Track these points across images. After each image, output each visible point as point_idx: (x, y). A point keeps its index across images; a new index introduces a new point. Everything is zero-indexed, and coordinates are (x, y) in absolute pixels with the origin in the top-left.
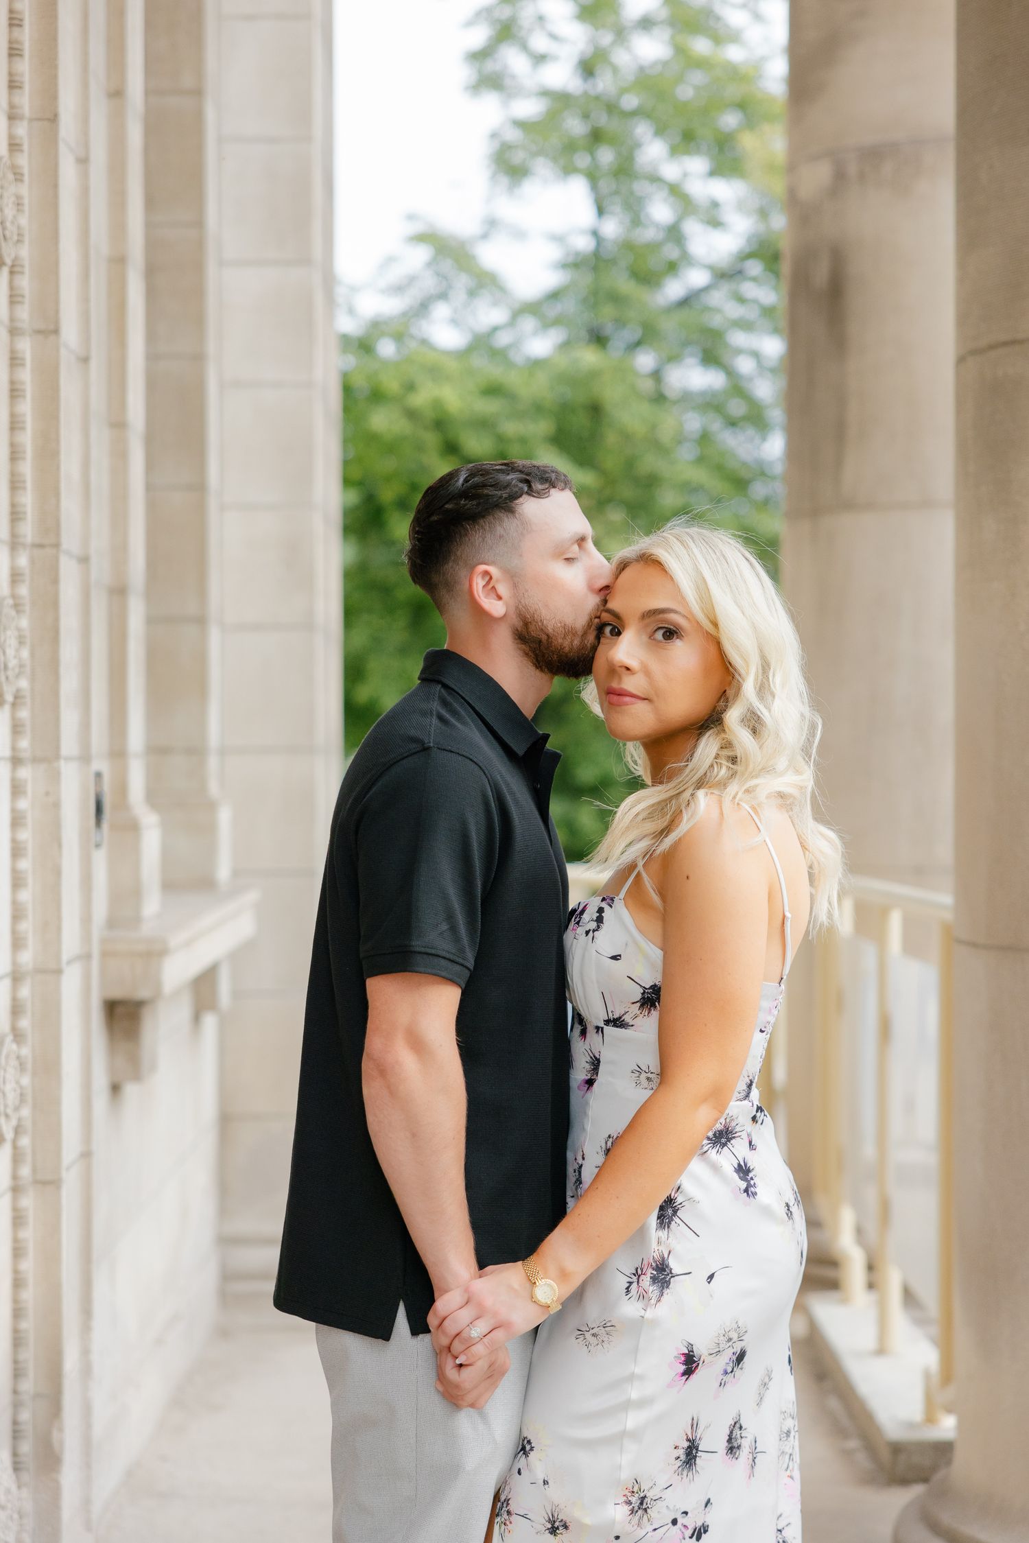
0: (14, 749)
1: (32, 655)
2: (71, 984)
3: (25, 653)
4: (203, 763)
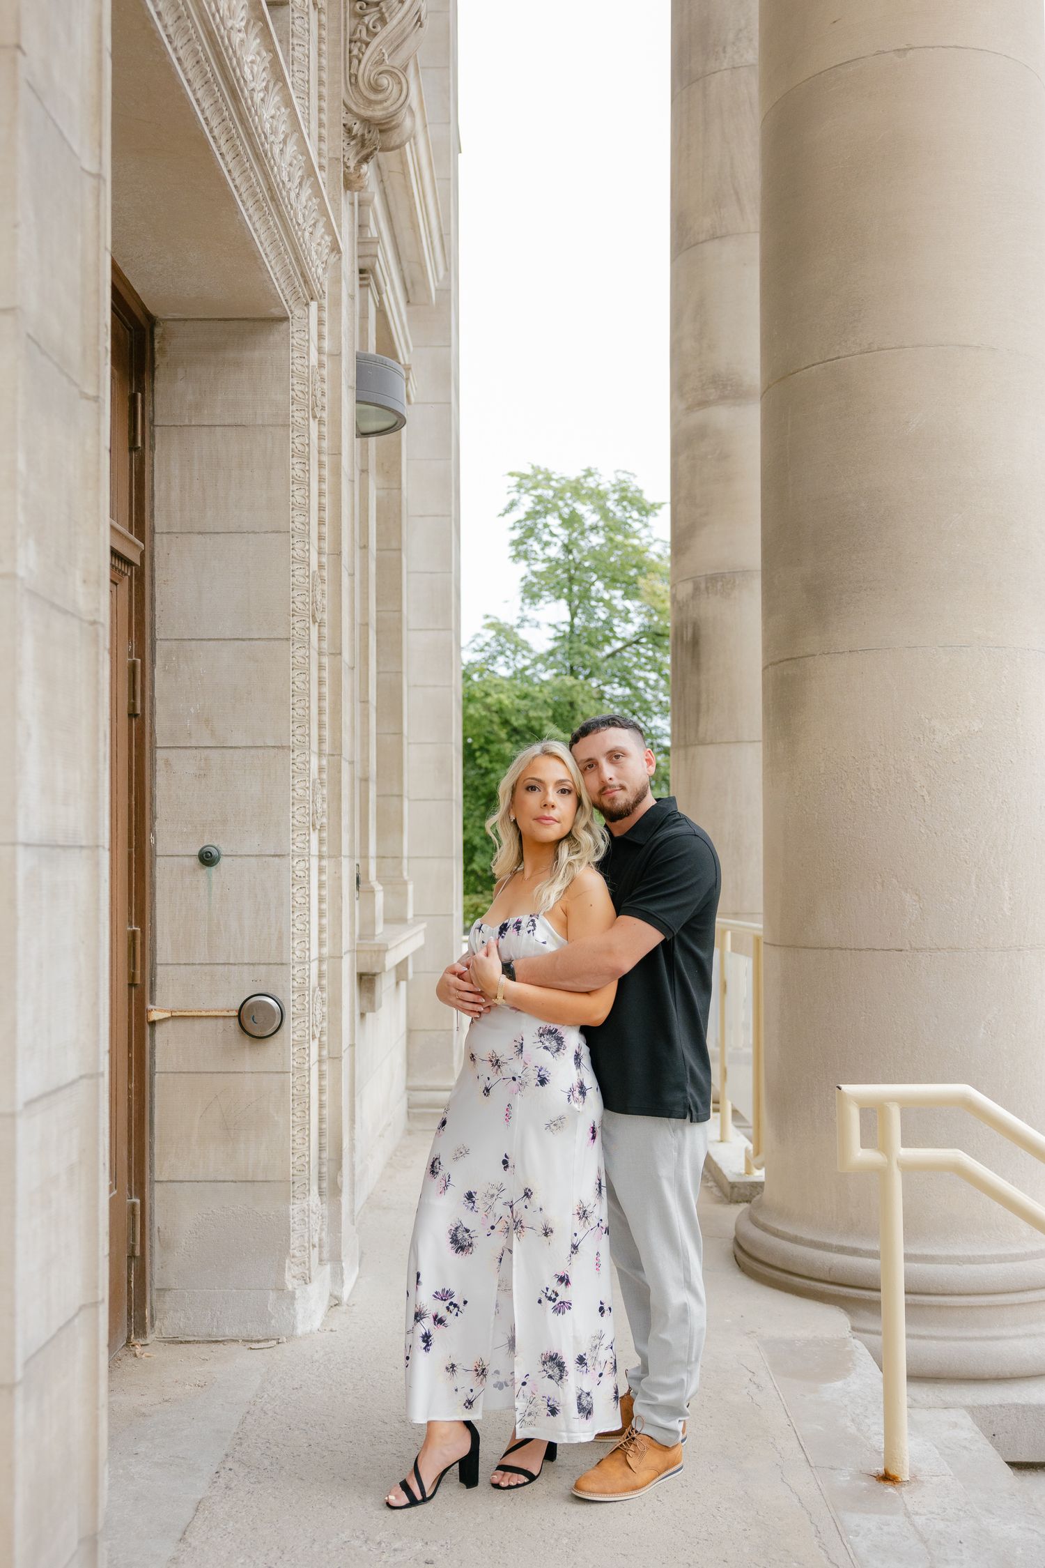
0: (320, 851)
1: (329, 807)
2: (345, 965)
3: (325, 806)
4: (401, 863)
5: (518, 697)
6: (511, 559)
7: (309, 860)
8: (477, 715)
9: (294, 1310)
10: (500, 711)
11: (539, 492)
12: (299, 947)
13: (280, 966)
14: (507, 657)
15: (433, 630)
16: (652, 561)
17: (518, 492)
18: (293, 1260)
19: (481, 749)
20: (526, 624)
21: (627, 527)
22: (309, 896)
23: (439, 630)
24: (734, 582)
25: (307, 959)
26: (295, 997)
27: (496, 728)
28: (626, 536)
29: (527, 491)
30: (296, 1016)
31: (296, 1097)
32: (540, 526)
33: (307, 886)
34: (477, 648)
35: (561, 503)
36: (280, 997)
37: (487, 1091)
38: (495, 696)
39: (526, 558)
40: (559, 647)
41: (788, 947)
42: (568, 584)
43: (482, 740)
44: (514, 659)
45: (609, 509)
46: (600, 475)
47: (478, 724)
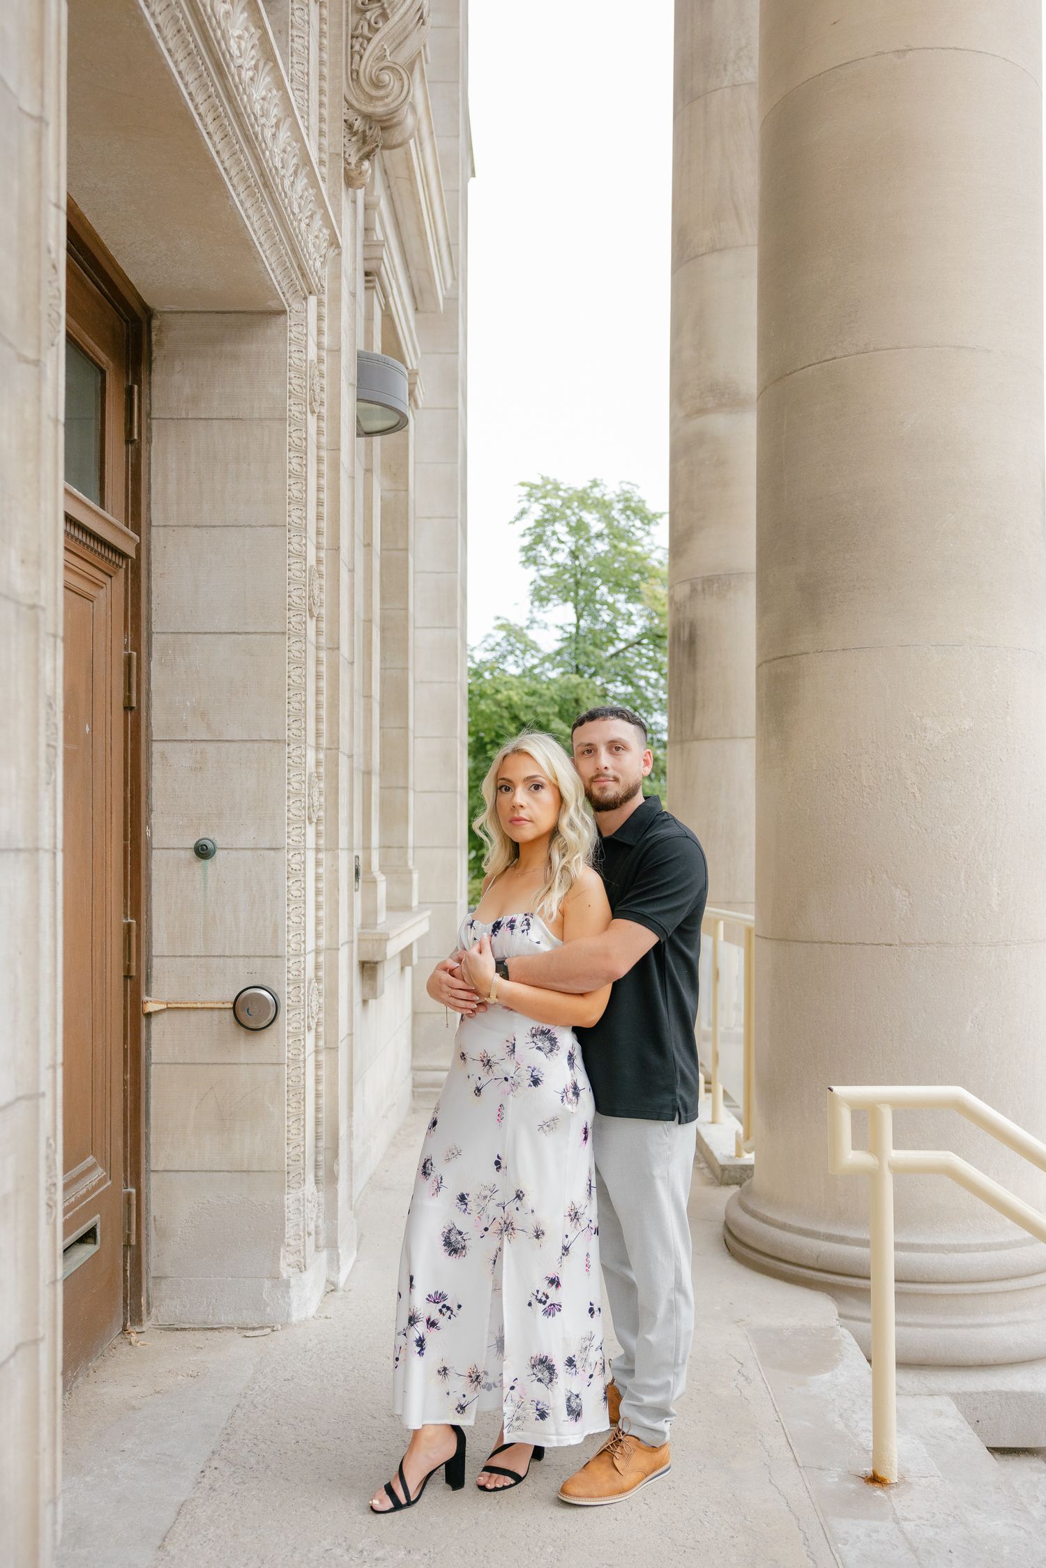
0: (316, 844)
1: (326, 800)
2: (343, 955)
3: (322, 799)
4: (406, 853)
5: (527, 694)
6: (521, 565)
7: (305, 854)
8: (488, 711)
9: (289, 1298)
10: (509, 707)
11: (548, 501)
12: (295, 940)
13: (275, 959)
14: (517, 656)
15: (439, 628)
16: (654, 567)
17: (528, 501)
18: (288, 1249)
19: (491, 741)
20: (535, 625)
21: (630, 535)
22: (304, 889)
23: (445, 628)
24: (730, 584)
25: (302, 952)
26: (290, 990)
27: (506, 722)
28: (629, 544)
29: (537, 500)
30: (291, 1008)
31: (291, 1088)
32: (549, 533)
33: (303, 879)
34: (489, 648)
35: (568, 512)
36: (275, 989)
37: (478, 1090)
38: (505, 693)
39: (535, 563)
40: (565, 647)
41: (780, 940)
42: (574, 588)
43: (493, 734)
44: (523, 658)
45: (613, 517)
46: (605, 486)
47: (488, 718)
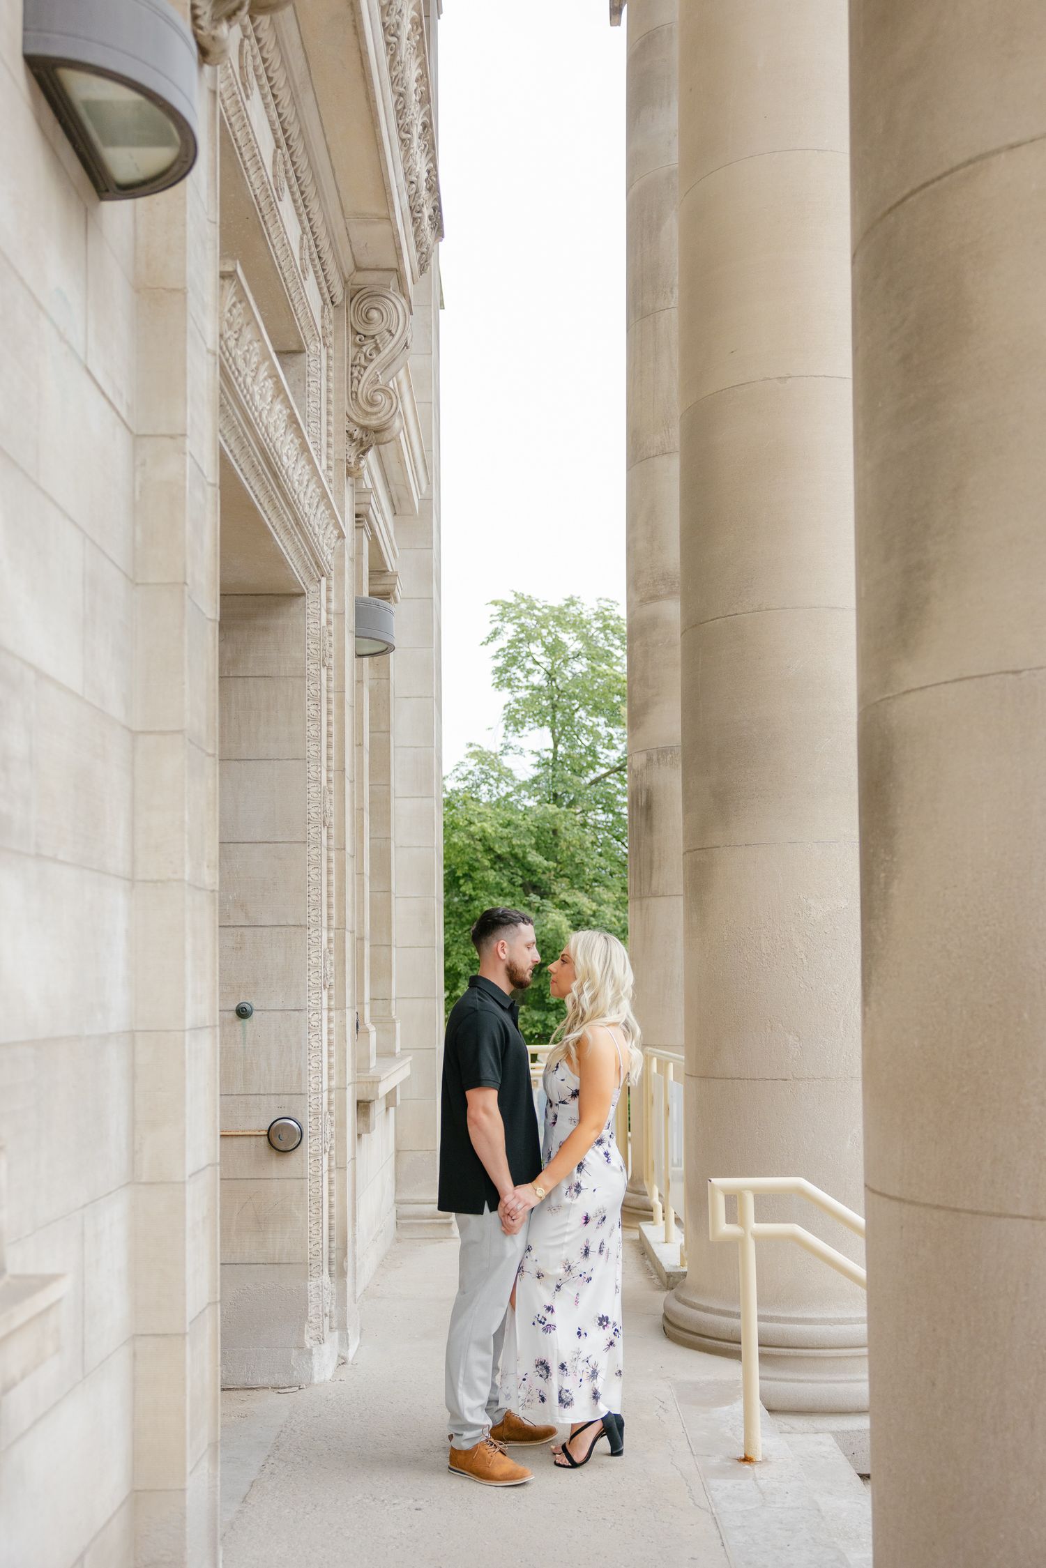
5: (501, 825)
6: (494, 688)
8: (460, 844)
10: (484, 839)
11: (522, 620)
14: (491, 785)
17: (502, 620)
19: (465, 875)
20: (510, 751)
27: (479, 855)
29: (511, 620)
32: (523, 654)
34: (461, 777)
35: (544, 632)
38: (479, 825)
39: (509, 686)
40: (542, 775)
42: (550, 711)
43: (466, 868)
44: (497, 787)
45: (591, 637)
46: (583, 604)
47: (461, 851)
